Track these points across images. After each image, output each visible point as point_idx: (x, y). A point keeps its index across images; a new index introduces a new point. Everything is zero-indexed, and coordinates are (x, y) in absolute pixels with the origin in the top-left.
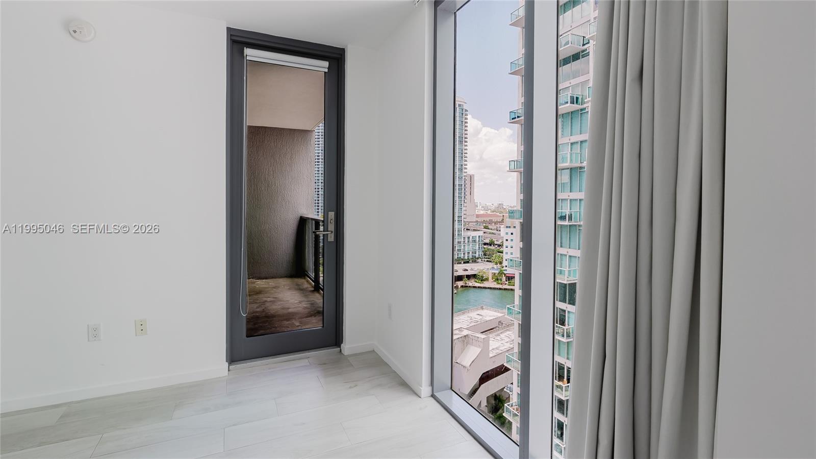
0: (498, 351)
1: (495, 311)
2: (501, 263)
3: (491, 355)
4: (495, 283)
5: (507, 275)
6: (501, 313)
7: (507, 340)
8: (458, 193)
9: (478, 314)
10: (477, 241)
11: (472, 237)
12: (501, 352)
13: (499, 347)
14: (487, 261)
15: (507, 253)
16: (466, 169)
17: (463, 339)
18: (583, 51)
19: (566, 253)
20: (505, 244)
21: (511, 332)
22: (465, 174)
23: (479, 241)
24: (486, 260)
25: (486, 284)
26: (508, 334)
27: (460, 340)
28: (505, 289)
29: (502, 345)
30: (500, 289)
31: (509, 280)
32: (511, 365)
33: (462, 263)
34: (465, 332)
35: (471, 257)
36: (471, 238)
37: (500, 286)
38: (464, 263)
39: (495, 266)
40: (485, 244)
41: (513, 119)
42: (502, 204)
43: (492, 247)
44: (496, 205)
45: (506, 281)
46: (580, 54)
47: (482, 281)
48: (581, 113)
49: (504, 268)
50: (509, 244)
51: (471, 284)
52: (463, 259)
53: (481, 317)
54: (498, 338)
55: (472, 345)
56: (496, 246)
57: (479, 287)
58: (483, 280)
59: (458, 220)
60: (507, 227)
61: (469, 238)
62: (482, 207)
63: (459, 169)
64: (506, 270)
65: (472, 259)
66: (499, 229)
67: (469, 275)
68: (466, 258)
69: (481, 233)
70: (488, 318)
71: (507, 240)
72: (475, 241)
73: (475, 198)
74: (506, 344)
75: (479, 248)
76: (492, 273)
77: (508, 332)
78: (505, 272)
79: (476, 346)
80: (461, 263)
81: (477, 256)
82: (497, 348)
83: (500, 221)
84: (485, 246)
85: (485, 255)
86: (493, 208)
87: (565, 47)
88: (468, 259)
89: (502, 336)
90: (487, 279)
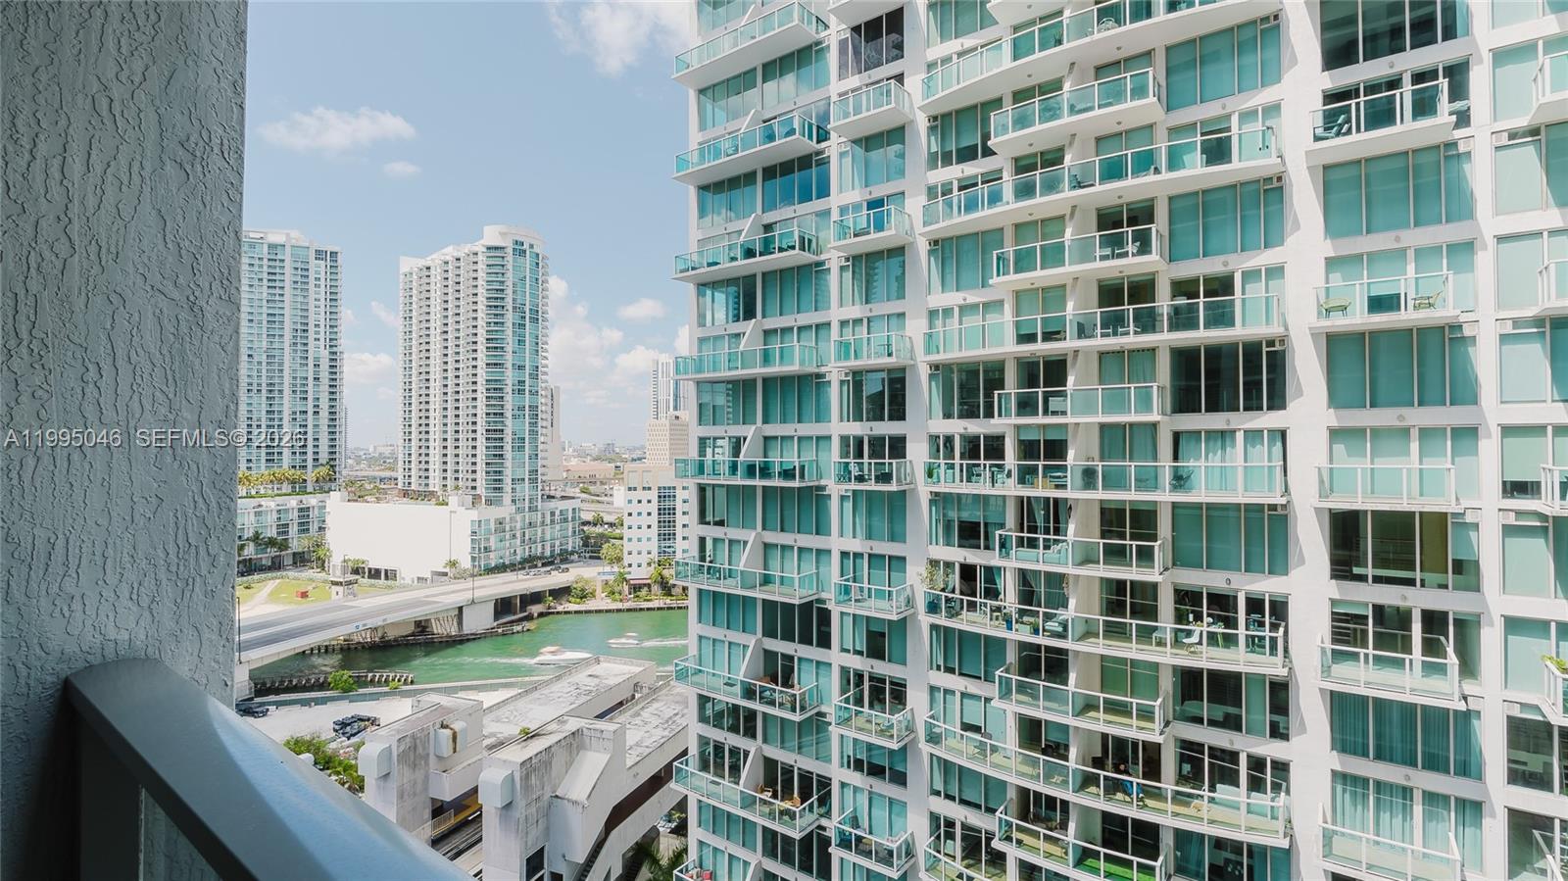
0: (640, 750)
1: (625, 664)
2: (619, 559)
3: (629, 763)
4: (609, 601)
5: (632, 582)
6: (637, 666)
7: (655, 721)
8: (530, 423)
9: (590, 676)
10: (570, 519)
11: (561, 511)
12: (648, 751)
13: (641, 741)
14: (591, 557)
15: (630, 540)
16: (545, 373)
17: (568, 740)
18: (818, 153)
19: (791, 543)
20: (627, 521)
21: (662, 704)
22: (543, 385)
23: (574, 519)
24: (587, 555)
25: (590, 605)
26: (656, 709)
27: (563, 743)
28: (629, 610)
29: (646, 735)
30: (619, 610)
31: (635, 592)
32: (685, 784)
33: (540, 565)
34: (573, 724)
35: (557, 550)
36: (557, 513)
37: (620, 606)
38: (544, 565)
39: (608, 569)
40: (586, 523)
41: (681, 272)
42: (613, 444)
43: (599, 530)
44: (601, 446)
45: (630, 594)
46: (812, 158)
47: (581, 598)
48: (816, 271)
49: (627, 570)
50: (634, 521)
51: (560, 608)
52: (540, 558)
53: (596, 681)
54: (637, 720)
55: (591, 750)
56: (606, 526)
57: (576, 612)
58: (583, 596)
59: (530, 479)
60: (630, 489)
61: (553, 514)
62: (574, 451)
63: (530, 374)
64: (630, 573)
65: (560, 555)
66: (610, 492)
67: (554, 590)
68: (548, 553)
69: (575, 504)
70: (612, 681)
71: (630, 514)
72: (566, 520)
73: (561, 434)
74: (654, 730)
75: (575, 532)
76: (602, 581)
77: (656, 705)
78: (628, 577)
79: (599, 752)
80: (536, 566)
81: (570, 549)
82: (637, 745)
83: (611, 477)
84: (585, 528)
85: (586, 544)
86: (595, 452)
87: (788, 139)
88: (552, 556)
89: (645, 714)
90: (593, 595)
